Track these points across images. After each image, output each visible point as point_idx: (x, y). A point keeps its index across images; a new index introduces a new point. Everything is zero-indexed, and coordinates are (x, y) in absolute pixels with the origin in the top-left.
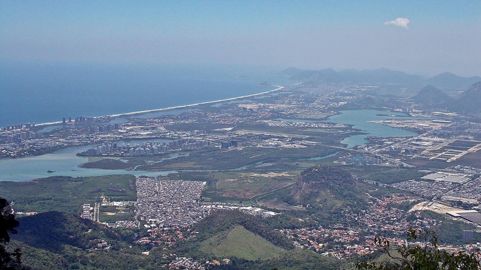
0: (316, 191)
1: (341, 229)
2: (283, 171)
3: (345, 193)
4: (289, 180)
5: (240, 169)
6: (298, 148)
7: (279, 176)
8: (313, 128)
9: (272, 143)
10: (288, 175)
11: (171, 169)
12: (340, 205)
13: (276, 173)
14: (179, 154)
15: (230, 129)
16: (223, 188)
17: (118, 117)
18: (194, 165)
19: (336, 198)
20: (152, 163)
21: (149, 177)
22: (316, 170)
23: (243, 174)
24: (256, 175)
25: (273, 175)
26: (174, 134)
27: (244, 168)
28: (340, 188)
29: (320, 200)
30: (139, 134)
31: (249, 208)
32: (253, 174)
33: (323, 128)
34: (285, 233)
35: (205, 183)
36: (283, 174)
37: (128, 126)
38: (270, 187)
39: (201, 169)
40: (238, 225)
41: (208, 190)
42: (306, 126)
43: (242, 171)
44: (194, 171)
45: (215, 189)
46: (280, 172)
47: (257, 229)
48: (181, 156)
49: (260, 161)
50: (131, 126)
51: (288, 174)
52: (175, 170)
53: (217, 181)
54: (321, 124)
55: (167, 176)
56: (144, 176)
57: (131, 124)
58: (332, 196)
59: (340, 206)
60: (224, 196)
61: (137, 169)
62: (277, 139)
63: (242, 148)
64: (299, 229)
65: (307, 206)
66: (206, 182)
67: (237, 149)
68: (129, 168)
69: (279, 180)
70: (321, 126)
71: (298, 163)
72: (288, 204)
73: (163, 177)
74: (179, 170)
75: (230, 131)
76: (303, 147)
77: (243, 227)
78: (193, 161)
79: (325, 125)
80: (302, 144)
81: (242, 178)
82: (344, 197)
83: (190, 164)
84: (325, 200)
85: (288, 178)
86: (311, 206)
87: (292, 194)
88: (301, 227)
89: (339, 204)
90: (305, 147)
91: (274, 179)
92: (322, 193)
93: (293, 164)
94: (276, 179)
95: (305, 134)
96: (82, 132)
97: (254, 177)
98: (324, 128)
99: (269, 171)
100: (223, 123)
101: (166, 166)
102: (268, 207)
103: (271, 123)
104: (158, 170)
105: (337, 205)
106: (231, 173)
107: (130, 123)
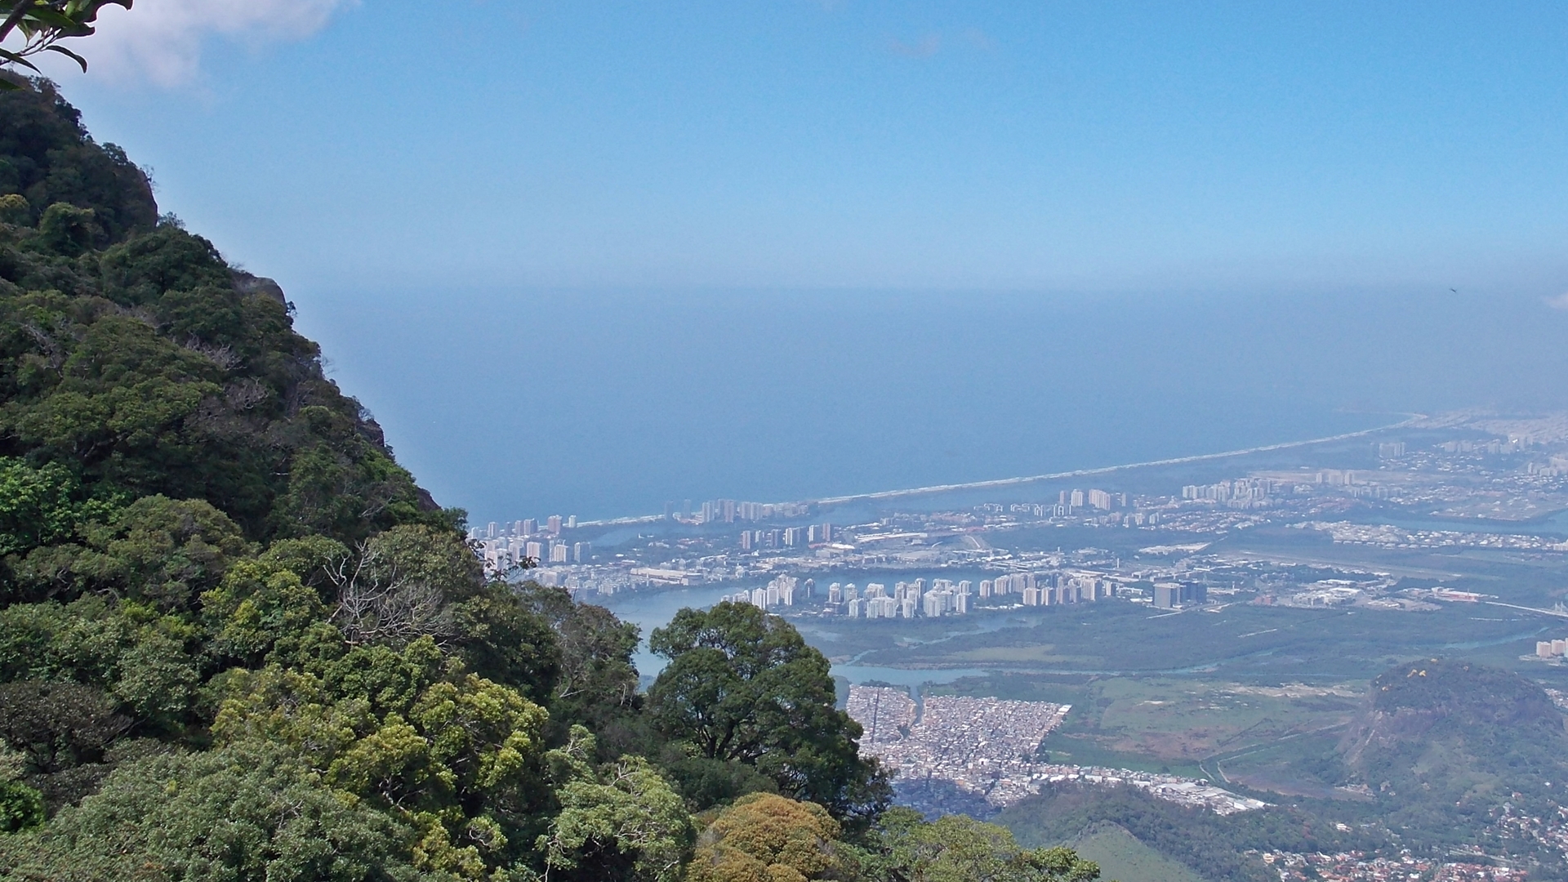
0: (1416, 740)
1: (1471, 860)
2: (1340, 680)
3: (1514, 752)
4: (1348, 707)
5: (1194, 670)
6: (1413, 611)
7: (1318, 697)
8: (1484, 549)
9: (1328, 594)
10: (1350, 694)
11: (970, 664)
12: (1489, 787)
13: (1312, 686)
14: (1010, 620)
15: (1198, 547)
16: (1123, 724)
17: (844, 504)
18: (1047, 653)
19: (1481, 765)
20: (915, 645)
21: (893, 686)
22: (1421, 674)
23: (1200, 687)
24: (1242, 689)
25: (1298, 690)
26: (1010, 558)
27: (1210, 668)
28: (1501, 734)
29: (1426, 771)
30: (895, 559)
31: (1187, 786)
32: (1235, 686)
33: (1519, 549)
34: (1280, 863)
35: (1065, 709)
36: (1335, 690)
37: (869, 531)
38: (1279, 727)
39: (1066, 665)
40: (1110, 825)
41: (1070, 730)
42: (1463, 541)
43: (1201, 677)
44: (1041, 672)
45: (1097, 730)
46: (1326, 682)
47: (1173, 842)
48: (1011, 626)
49: (1268, 648)
50: (876, 532)
51: (1349, 689)
52: (982, 666)
53: (1107, 702)
54: (1517, 538)
55: (951, 684)
56: (879, 682)
57: (877, 526)
58: (1470, 758)
59: (1487, 792)
60: (1118, 747)
61: (861, 660)
62: (1348, 582)
63: (1220, 607)
64: (1331, 855)
65: (1382, 789)
66: (1070, 706)
67: (1201, 610)
68: (838, 657)
69: (1314, 708)
70: (1513, 543)
71: (1394, 657)
72: (1320, 779)
73: (938, 686)
74: (996, 666)
75: (1196, 552)
76: (1428, 607)
77: (1126, 832)
78: (1049, 642)
79: (1527, 541)
80: (1428, 600)
81: (1195, 699)
82: (1510, 765)
83: (1034, 652)
84: (1444, 772)
85: (1347, 702)
86: (1392, 787)
87: (1339, 748)
88: (1338, 850)
89: (1485, 784)
90: (1439, 607)
91: (1298, 703)
92: (1437, 747)
93: (1379, 660)
94: (1305, 705)
95: (1451, 567)
96: (717, 548)
97: (1233, 695)
98: (1526, 550)
99: (1288, 682)
100: (1182, 528)
101: (959, 655)
102: (1250, 787)
103: (1343, 532)
104: (927, 666)
105: (1476, 787)
106: (1162, 681)
107: (875, 524)
